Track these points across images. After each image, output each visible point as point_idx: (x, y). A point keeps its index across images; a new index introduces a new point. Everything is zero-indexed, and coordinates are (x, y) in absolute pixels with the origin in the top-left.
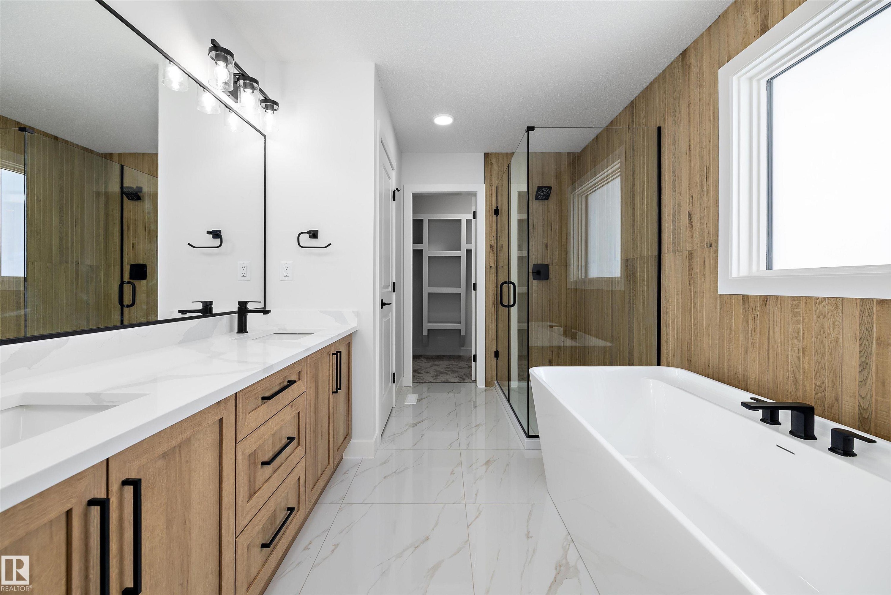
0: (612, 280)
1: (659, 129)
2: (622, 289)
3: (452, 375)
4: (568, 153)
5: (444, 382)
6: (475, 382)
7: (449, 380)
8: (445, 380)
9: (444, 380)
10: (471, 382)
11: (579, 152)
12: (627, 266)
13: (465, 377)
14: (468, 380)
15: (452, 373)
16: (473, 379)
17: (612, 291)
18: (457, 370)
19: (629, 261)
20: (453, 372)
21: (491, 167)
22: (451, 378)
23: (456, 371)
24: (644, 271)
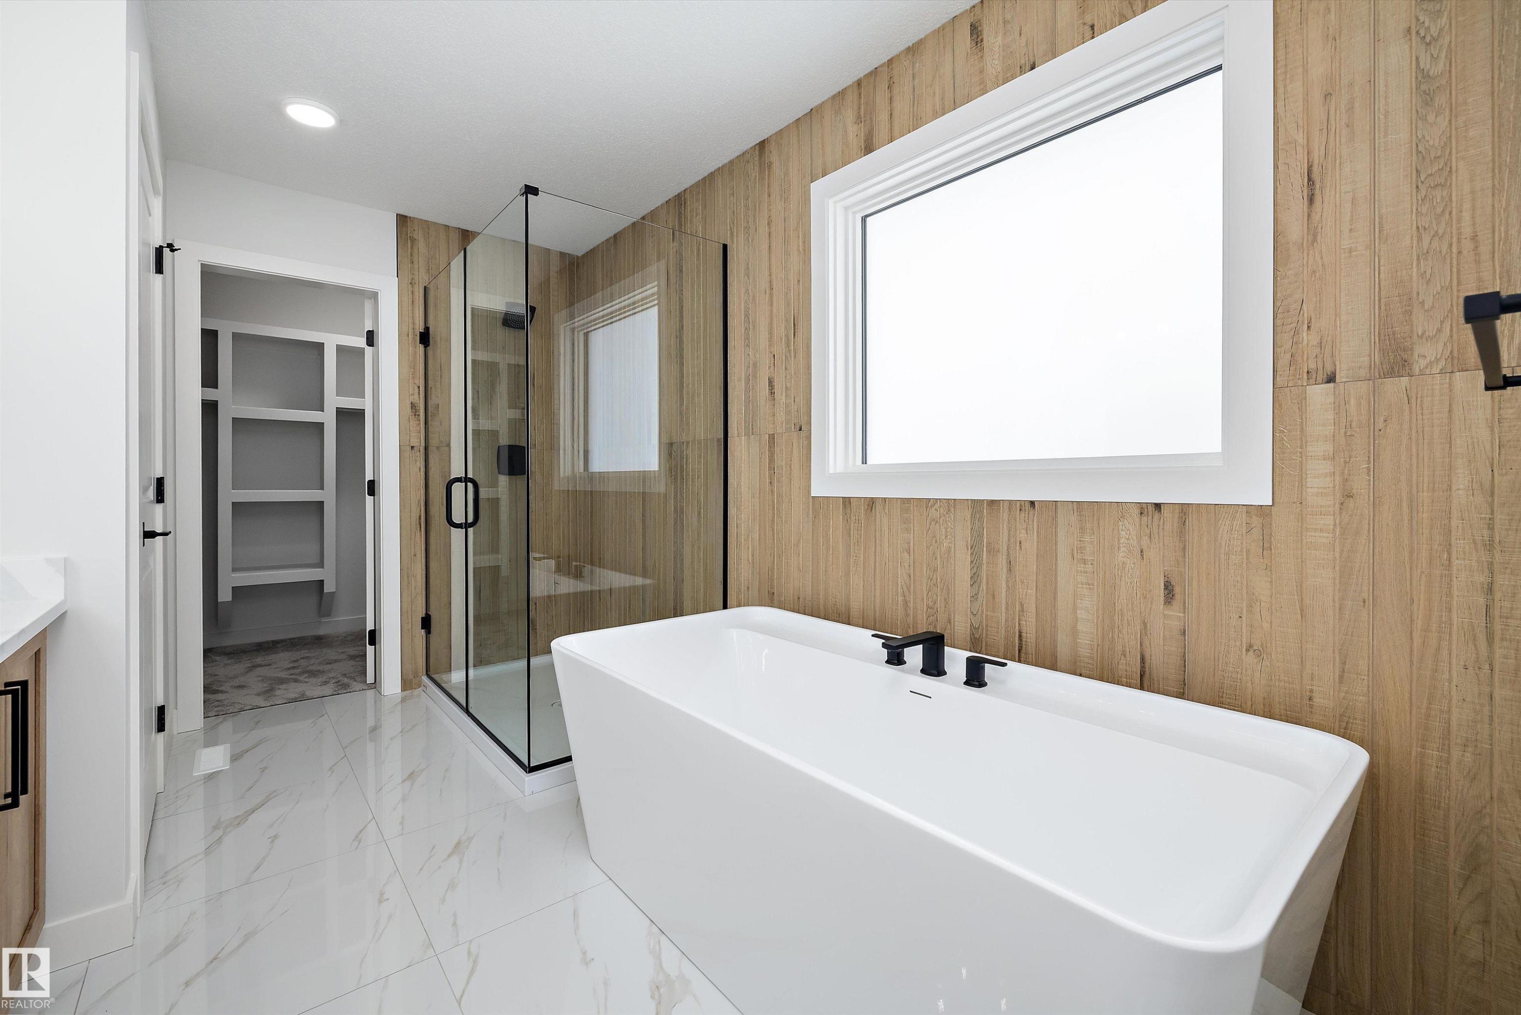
0: (644, 476)
1: (725, 247)
2: (662, 490)
3: (313, 680)
4: (561, 253)
5: (295, 700)
6: (374, 685)
7: (309, 694)
8: (297, 696)
9: (293, 696)
10: (365, 687)
11: (580, 255)
12: (670, 454)
13: (346, 680)
14: (357, 686)
15: (309, 677)
16: (370, 679)
17: (644, 493)
18: (321, 668)
19: (675, 447)
20: (313, 674)
21: (412, 247)
22: (312, 688)
23: (319, 671)
24: (699, 462)
